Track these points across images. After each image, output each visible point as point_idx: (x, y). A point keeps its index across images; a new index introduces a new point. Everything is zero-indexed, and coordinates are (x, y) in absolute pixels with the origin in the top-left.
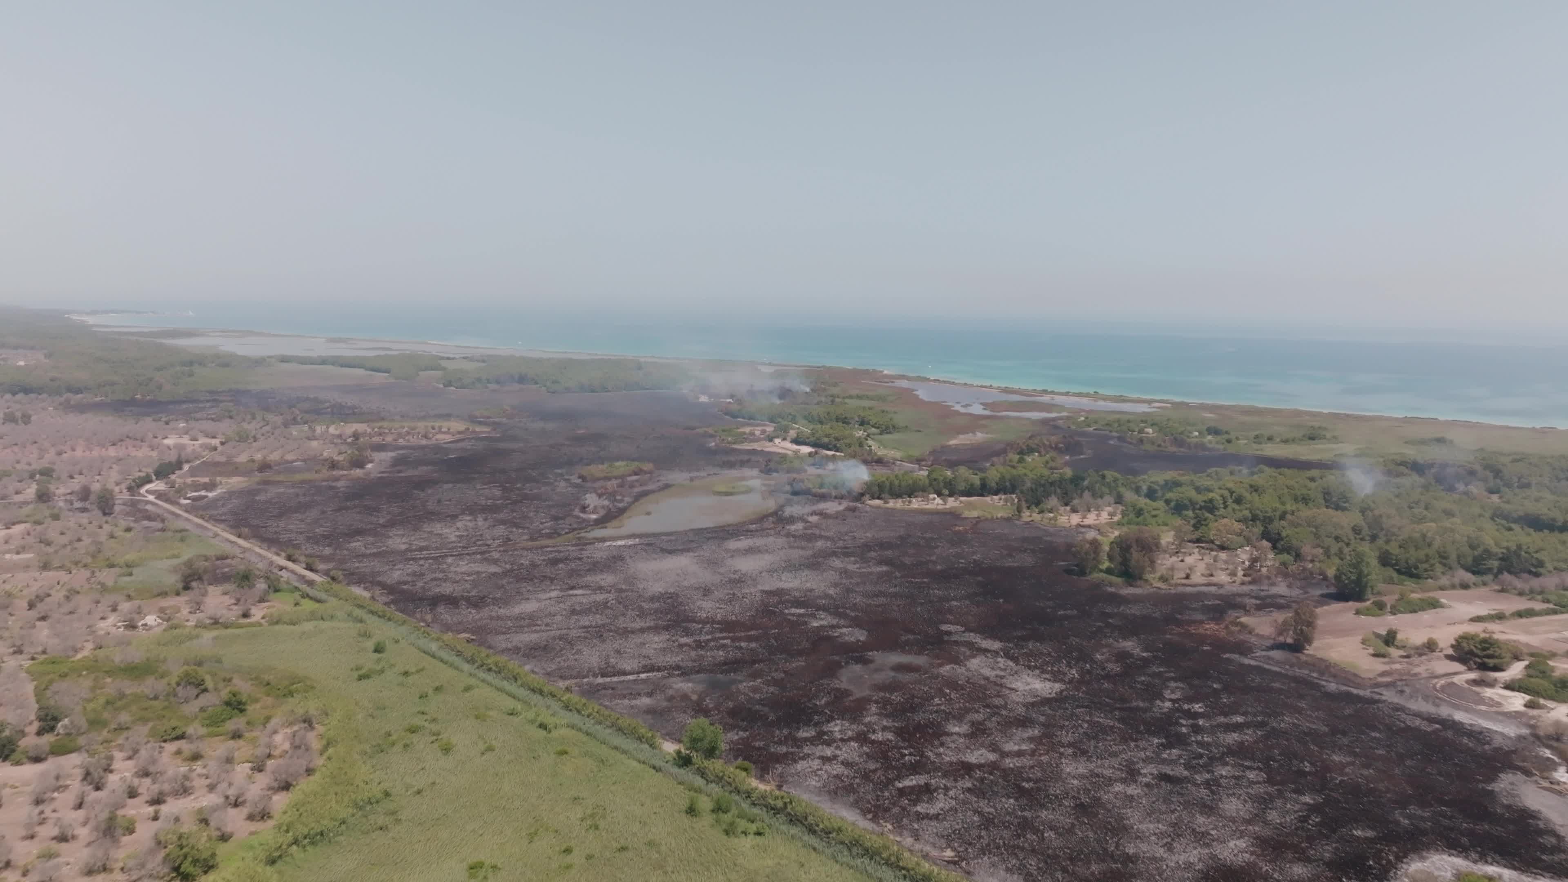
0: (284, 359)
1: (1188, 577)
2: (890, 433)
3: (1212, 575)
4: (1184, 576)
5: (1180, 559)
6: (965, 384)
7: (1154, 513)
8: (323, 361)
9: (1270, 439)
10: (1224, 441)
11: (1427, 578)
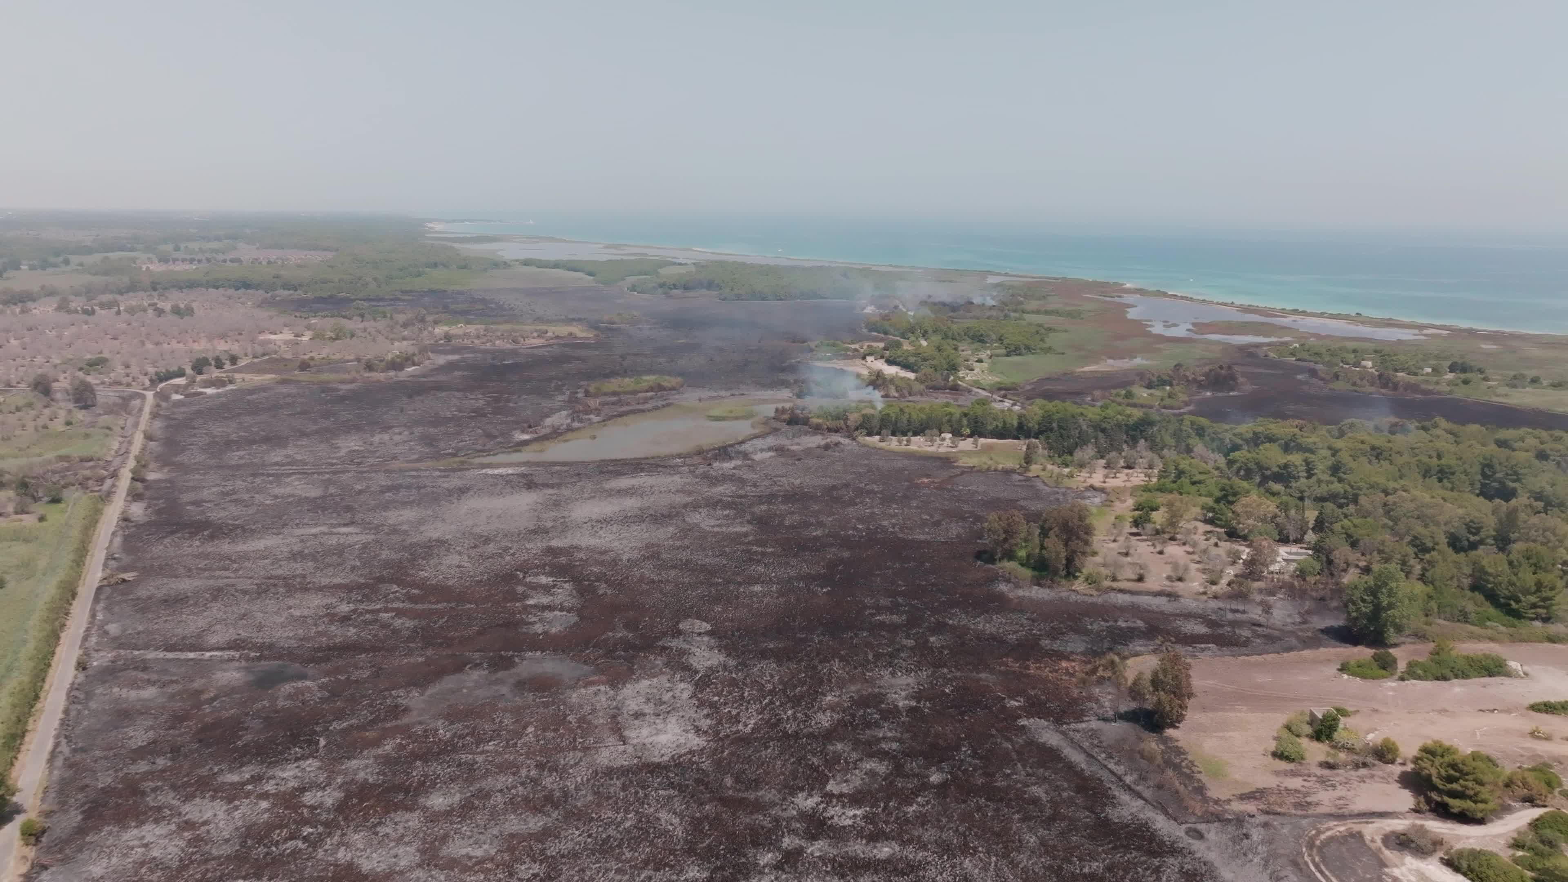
0: (527, 263)
1: (1141, 579)
2: (1020, 354)
3: (1180, 579)
4: (1135, 577)
5: (1158, 549)
6: (1204, 301)
7: (1198, 477)
8: (556, 265)
9: (1535, 381)
10: (1459, 381)
11: (1532, 619)
